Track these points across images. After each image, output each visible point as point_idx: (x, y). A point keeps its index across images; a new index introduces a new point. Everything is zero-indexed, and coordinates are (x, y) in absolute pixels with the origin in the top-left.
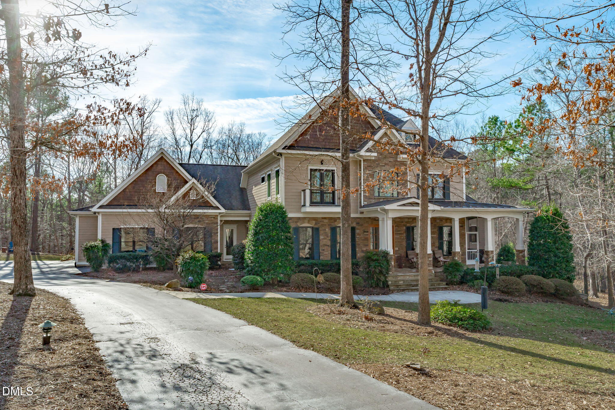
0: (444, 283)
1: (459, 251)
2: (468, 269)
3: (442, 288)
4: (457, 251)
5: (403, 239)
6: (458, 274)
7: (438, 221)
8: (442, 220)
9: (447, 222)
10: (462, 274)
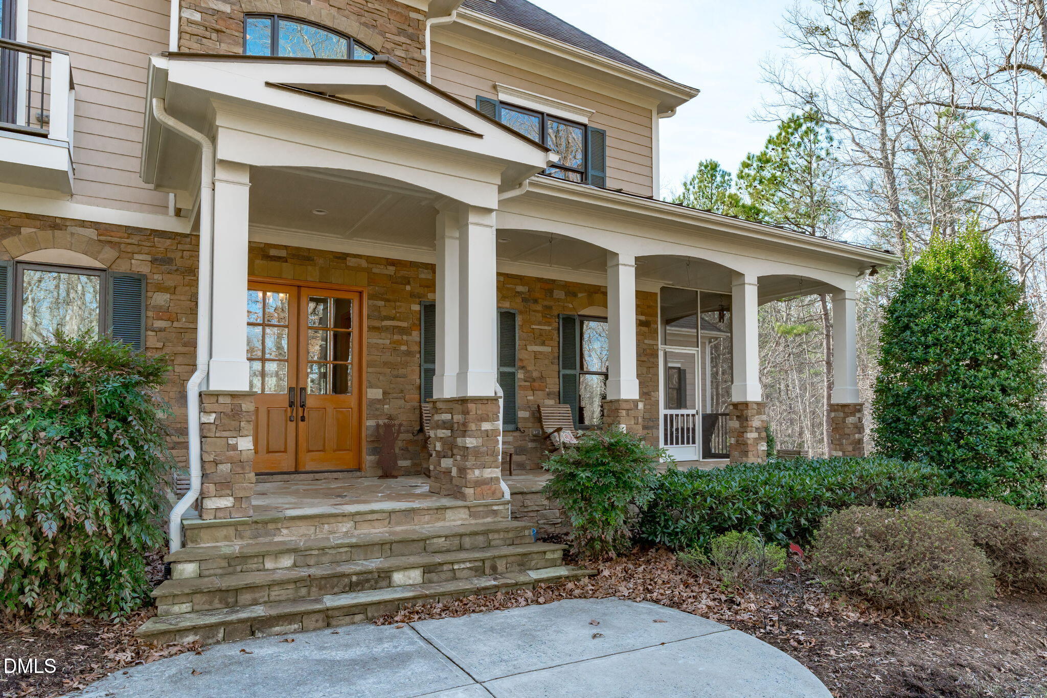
0: (554, 552)
1: (636, 396)
2: (672, 473)
3: (535, 585)
4: (624, 396)
5: (409, 353)
6: (620, 499)
7: (559, 294)
8: (575, 295)
9: (591, 304)
10: (644, 499)
